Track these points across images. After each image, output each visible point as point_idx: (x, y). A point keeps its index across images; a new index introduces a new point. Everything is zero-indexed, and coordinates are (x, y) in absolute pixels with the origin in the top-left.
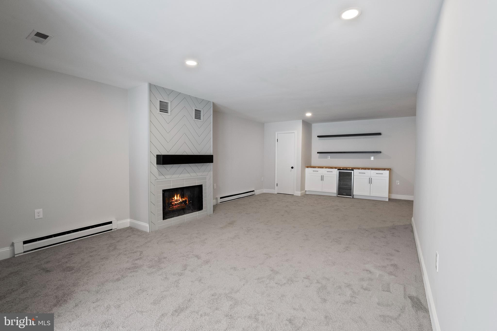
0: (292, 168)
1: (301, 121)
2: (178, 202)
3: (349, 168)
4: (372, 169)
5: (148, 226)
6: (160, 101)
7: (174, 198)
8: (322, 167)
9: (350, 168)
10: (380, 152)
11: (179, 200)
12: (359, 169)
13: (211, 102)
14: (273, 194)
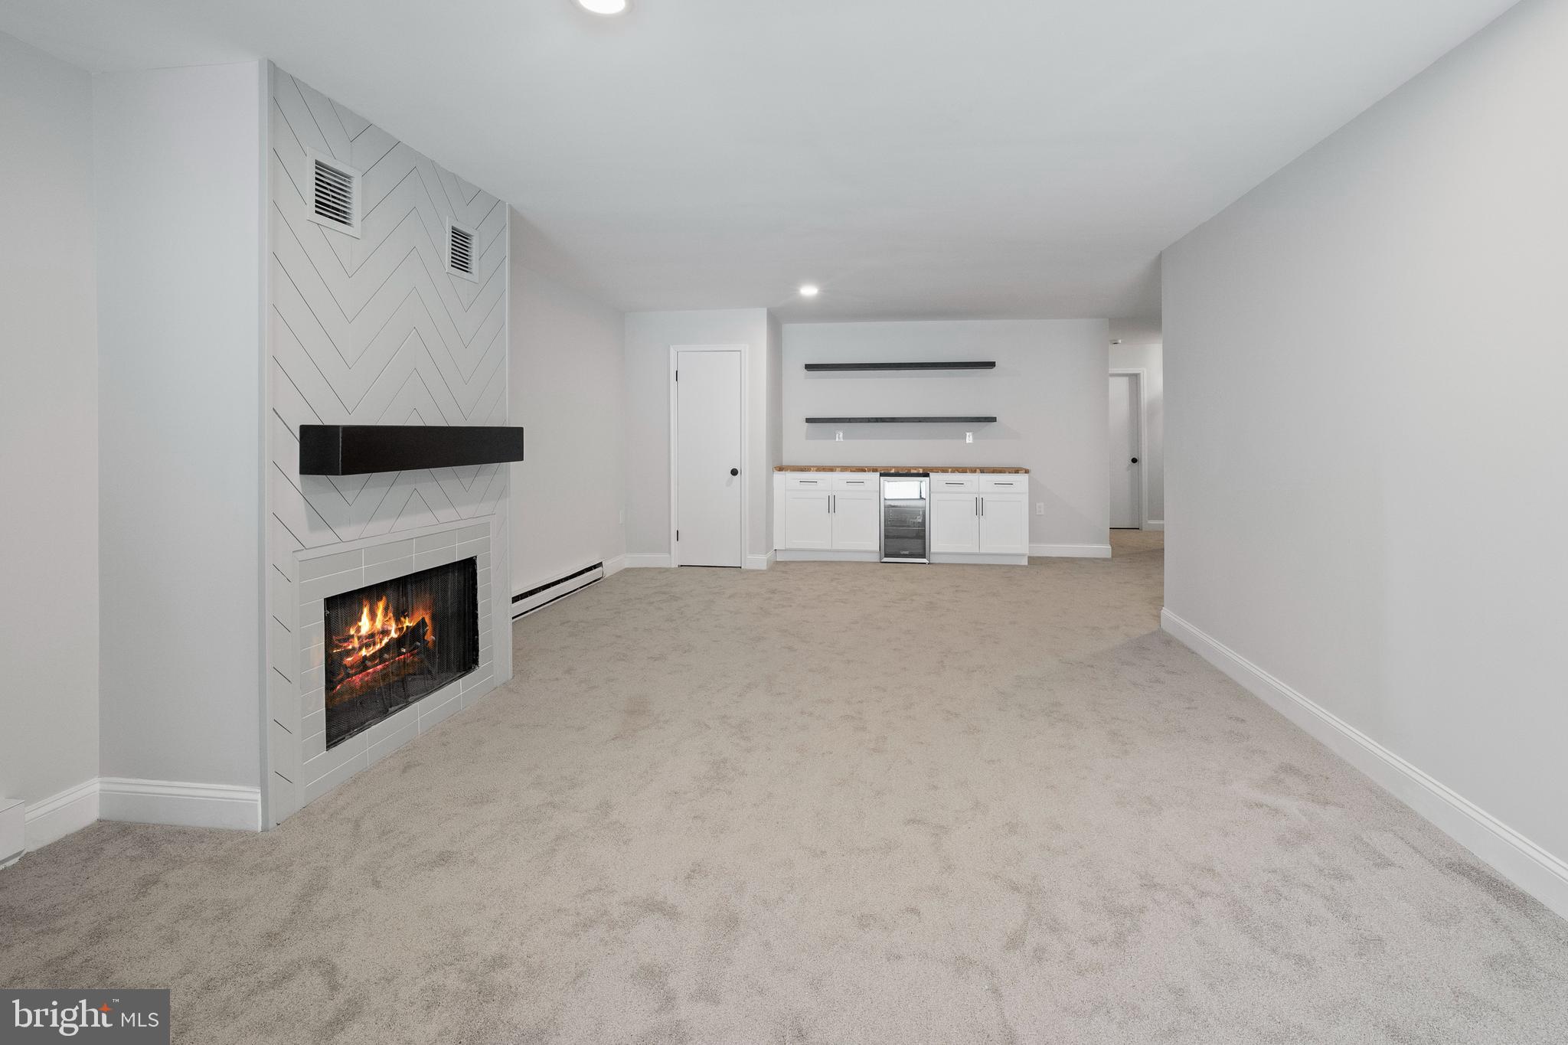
0: (734, 472)
1: (764, 311)
2: (378, 647)
3: (915, 468)
4: (983, 471)
5: (257, 801)
6: (317, 163)
7: (358, 630)
8: (831, 469)
9: (921, 467)
10: (993, 420)
11: (385, 632)
12: (944, 470)
13: (504, 203)
14: (667, 570)
